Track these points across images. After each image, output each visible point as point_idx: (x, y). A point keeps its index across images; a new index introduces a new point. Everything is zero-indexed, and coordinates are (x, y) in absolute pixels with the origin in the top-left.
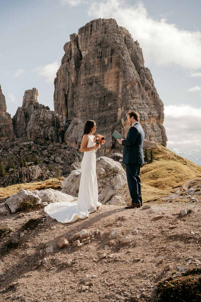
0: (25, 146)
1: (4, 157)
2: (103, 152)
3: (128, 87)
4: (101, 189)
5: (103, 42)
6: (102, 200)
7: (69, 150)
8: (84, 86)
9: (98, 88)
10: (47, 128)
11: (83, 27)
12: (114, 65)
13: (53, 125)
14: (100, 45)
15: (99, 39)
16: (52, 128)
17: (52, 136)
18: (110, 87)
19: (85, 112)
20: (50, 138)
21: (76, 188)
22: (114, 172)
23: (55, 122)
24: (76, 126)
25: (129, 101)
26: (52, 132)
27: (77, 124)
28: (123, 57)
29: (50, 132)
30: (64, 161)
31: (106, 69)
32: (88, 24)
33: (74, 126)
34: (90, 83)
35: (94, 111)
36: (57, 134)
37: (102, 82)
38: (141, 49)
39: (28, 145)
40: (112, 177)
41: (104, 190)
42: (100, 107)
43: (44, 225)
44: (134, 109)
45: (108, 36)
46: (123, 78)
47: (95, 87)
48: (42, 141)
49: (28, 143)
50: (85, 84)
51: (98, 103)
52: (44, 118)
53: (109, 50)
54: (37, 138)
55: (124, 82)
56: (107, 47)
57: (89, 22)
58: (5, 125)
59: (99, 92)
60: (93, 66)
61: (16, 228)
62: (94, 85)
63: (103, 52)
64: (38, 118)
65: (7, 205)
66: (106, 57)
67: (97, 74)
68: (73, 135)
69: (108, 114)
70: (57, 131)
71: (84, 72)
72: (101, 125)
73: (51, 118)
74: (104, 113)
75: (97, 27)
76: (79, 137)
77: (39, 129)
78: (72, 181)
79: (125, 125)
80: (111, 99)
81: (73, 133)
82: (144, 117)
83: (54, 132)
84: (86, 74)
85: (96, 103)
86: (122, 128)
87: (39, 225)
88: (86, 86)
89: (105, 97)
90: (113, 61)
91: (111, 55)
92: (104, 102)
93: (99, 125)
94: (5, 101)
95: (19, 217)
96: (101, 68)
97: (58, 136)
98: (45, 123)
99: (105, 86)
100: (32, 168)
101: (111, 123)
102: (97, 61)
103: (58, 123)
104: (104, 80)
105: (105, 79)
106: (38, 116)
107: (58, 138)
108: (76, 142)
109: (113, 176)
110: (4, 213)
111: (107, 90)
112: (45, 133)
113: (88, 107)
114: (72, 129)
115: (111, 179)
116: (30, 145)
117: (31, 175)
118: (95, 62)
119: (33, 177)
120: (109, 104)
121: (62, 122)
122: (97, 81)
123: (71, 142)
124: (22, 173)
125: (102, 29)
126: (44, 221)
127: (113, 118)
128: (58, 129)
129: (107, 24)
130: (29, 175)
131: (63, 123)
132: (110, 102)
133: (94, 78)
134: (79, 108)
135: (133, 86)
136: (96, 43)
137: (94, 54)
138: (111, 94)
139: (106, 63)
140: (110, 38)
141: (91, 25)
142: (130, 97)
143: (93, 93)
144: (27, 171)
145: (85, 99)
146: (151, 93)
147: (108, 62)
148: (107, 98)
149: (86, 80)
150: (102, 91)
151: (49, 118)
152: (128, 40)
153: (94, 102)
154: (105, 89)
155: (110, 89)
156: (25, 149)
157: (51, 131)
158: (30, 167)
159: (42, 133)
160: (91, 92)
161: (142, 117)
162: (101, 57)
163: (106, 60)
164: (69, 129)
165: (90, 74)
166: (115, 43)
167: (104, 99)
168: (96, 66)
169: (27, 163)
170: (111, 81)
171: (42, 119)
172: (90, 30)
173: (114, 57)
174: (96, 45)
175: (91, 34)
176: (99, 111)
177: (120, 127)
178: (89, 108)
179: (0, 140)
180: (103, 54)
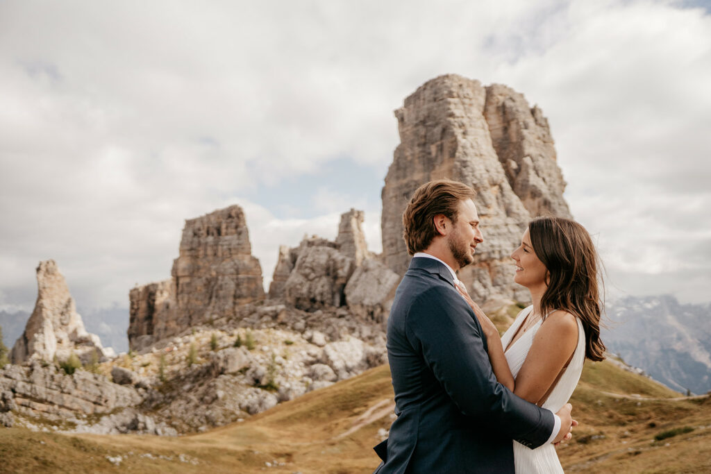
0: (266, 314)
5: (429, 117)
7: (348, 320)
8: (394, 199)
10: (317, 279)
12: (446, 157)
13: (328, 274)
14: (423, 122)
15: (422, 112)
16: (325, 280)
17: (322, 294)
20: (318, 298)
23: (331, 269)
24: (364, 275)
26: (323, 287)
27: (366, 271)
29: (319, 288)
31: (433, 165)
33: (360, 275)
36: (332, 291)
38: (546, 119)
39: (272, 311)
45: (439, 106)
48: (307, 304)
49: (273, 308)
50: (396, 197)
53: (438, 130)
54: (298, 299)
56: (437, 124)
60: (411, 162)
63: (429, 134)
64: (304, 262)
66: (433, 143)
67: (417, 177)
68: (358, 291)
70: (332, 285)
73: (325, 262)
76: (367, 295)
81: (358, 287)
82: (500, 252)
83: (326, 288)
84: (398, 178)
88: (398, 200)
90: (446, 149)
91: (442, 139)
96: (424, 164)
97: (333, 294)
98: (313, 271)
102: (417, 152)
103: (335, 270)
107: (333, 297)
108: (363, 305)
112: (310, 288)
114: (357, 280)
116: (275, 311)
118: (413, 155)
121: (342, 268)
128: (335, 281)
129: (439, 84)
131: (342, 273)
133: (413, 184)
136: (417, 120)
137: (412, 141)
139: (434, 154)
140: (441, 108)
146: (542, 203)
147: (437, 151)
149: (399, 188)
151: (322, 262)
152: (510, 107)
159: (305, 290)
162: (425, 144)
163: (433, 149)
164: (351, 281)
165: (405, 176)
166: (451, 115)
168: (417, 161)
171: (309, 265)
173: (446, 142)
174: (416, 124)
179: (235, 303)
180: (428, 138)
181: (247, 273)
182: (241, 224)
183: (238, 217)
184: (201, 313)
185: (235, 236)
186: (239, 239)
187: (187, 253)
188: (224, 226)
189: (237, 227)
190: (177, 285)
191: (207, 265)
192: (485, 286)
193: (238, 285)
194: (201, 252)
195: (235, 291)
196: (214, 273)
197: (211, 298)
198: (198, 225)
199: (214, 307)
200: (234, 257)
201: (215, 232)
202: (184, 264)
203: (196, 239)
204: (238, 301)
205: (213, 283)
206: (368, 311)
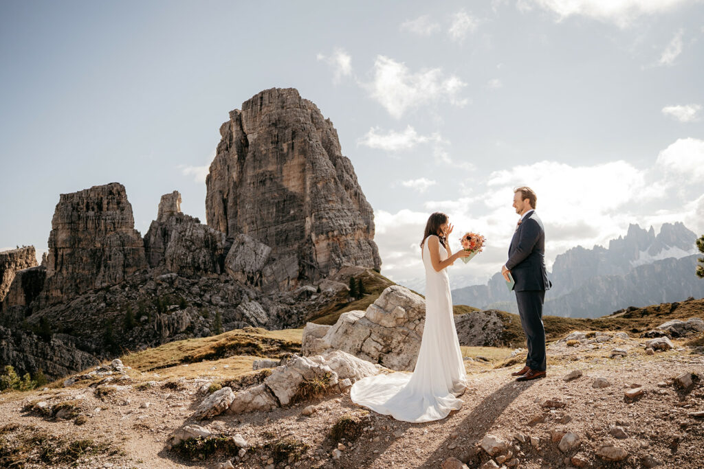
0: (163, 280)
1: (133, 299)
2: (286, 286)
3: (319, 186)
4: (402, 344)
5: (279, 120)
6: (407, 365)
7: (232, 285)
8: (252, 185)
9: (274, 189)
10: (198, 251)
11: (249, 101)
12: (297, 154)
13: (207, 246)
14: (275, 125)
15: (274, 117)
16: (205, 251)
17: (205, 263)
18: (293, 185)
19: (255, 225)
20: (202, 266)
21: (355, 345)
22: (419, 312)
23: (210, 242)
24: (241, 247)
25: (322, 206)
26: (204, 257)
27: (243, 244)
28: (311, 142)
29: (202, 258)
30: (225, 302)
31: (285, 160)
32: (256, 96)
33: (238, 247)
34: (261, 181)
35: (269, 223)
36: (213, 261)
37: (279, 180)
38: (335, 130)
39: (168, 278)
40: (417, 322)
41: (409, 347)
42: (277, 216)
43: (374, 431)
44: (330, 218)
45: (287, 112)
46: (311, 172)
47: (270, 187)
48: (190, 272)
49: (169, 276)
50: (253, 183)
51: (275, 210)
52: (192, 235)
53: (288, 132)
54: (182, 268)
55: (313, 178)
56: (286, 128)
57: (257, 93)
58: (133, 249)
59: (276, 194)
60: (265, 155)
61: (313, 438)
62: (268, 183)
63: (280, 134)
64: (183, 236)
65: (271, 389)
66: (284, 142)
67: (271, 168)
68: (238, 261)
69: (291, 226)
70: (212, 255)
71: (252, 165)
72: (280, 245)
73: (203, 236)
74: (284, 225)
75: (269, 100)
76: (247, 263)
77: (185, 253)
78: (346, 332)
79: (317, 243)
80: (294, 204)
81: (238, 257)
82: (346, 230)
83: (208, 258)
84: (254, 168)
85: (271, 210)
86: (313, 247)
87: (365, 429)
88: (256, 185)
89: (285, 201)
90: (296, 148)
91: (293, 139)
92: (283, 209)
93: (278, 244)
94: (132, 212)
95: (309, 415)
96: (277, 158)
97: (214, 263)
98: (193, 243)
99: (285, 184)
100: (176, 315)
101: (295, 240)
102: (271, 148)
103: (214, 243)
104: (283, 176)
105: (284, 174)
106: (183, 234)
107: (214, 266)
108: (243, 272)
109: (419, 320)
110: (266, 407)
111: (288, 191)
112: (193, 258)
113: (259, 217)
114: (236, 251)
115: (417, 325)
116: (171, 278)
117: (176, 325)
118: (268, 150)
119: (179, 329)
120: (292, 212)
121: (221, 241)
122: (272, 177)
123: (235, 272)
124: (161, 322)
125: (278, 102)
126: (372, 420)
127: (298, 233)
128: (215, 252)
129: (284, 96)
130: (173, 325)
131: (222, 243)
132: (294, 208)
133: (268, 174)
134: (246, 219)
135: (327, 183)
136: (270, 122)
137: (266, 139)
138: (294, 196)
139: (285, 151)
140: (289, 114)
141: (262, 98)
142: (323, 200)
143: (267, 195)
144: (168, 320)
145: (254, 205)
146: (353, 194)
147: (288, 149)
148: (288, 202)
149: (256, 176)
150: (281, 192)
151: (200, 236)
152: (316, 118)
153: (269, 209)
154: (284, 190)
155: (292, 189)
156: (165, 285)
157: (203, 255)
158: (174, 313)
159: (189, 260)
160: (263, 194)
161: (342, 230)
162: (277, 142)
163: (285, 146)
164: (231, 252)
165: (260, 167)
166: (298, 121)
167: (284, 205)
168: (270, 155)
169: (168, 307)
170: (294, 177)
171: (189, 239)
172: (259, 104)
173: (297, 142)
174: (270, 126)
175: (261, 110)
176: (277, 222)
177: (310, 246)
178: (262, 219)
179: (124, 272)
180: (280, 137)
181: (132, 245)
182: (123, 200)
183: (119, 194)
184: (90, 282)
185: (118, 212)
186: (122, 214)
187: (67, 226)
188: (105, 202)
189: (119, 203)
190: (56, 256)
191: (89, 237)
192: (338, 256)
193: (125, 255)
194: (81, 226)
195: (124, 261)
196: (99, 245)
197: (99, 267)
198: (76, 200)
199: (103, 276)
200: (118, 230)
201: (96, 207)
202: (63, 236)
203: (75, 213)
204: (127, 269)
205: (99, 254)
206: (248, 277)
